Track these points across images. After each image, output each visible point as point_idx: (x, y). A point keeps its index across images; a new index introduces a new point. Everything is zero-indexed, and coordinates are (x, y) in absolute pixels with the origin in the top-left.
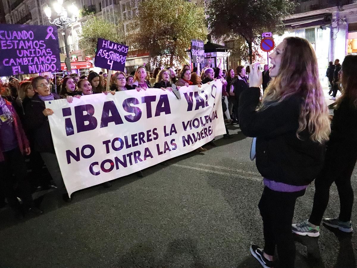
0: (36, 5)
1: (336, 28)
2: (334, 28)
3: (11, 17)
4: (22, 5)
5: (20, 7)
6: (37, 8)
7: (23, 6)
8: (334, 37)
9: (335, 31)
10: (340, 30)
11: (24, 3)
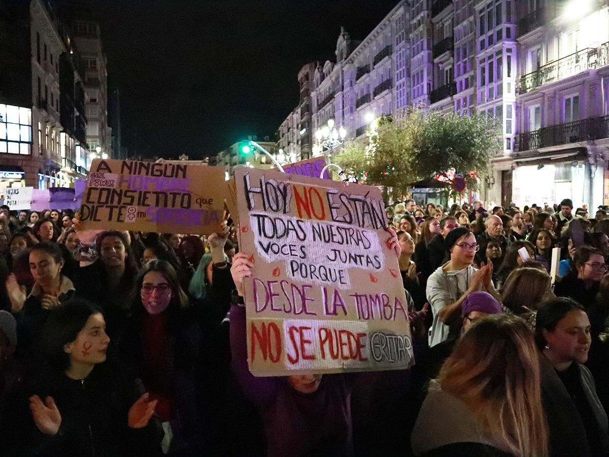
0: (341, 107)
1: (593, 164)
2: (592, 164)
3: (318, 117)
4: (329, 105)
5: (327, 107)
6: (341, 111)
7: (331, 105)
8: (593, 176)
9: (593, 168)
10: (598, 168)
11: (331, 103)
